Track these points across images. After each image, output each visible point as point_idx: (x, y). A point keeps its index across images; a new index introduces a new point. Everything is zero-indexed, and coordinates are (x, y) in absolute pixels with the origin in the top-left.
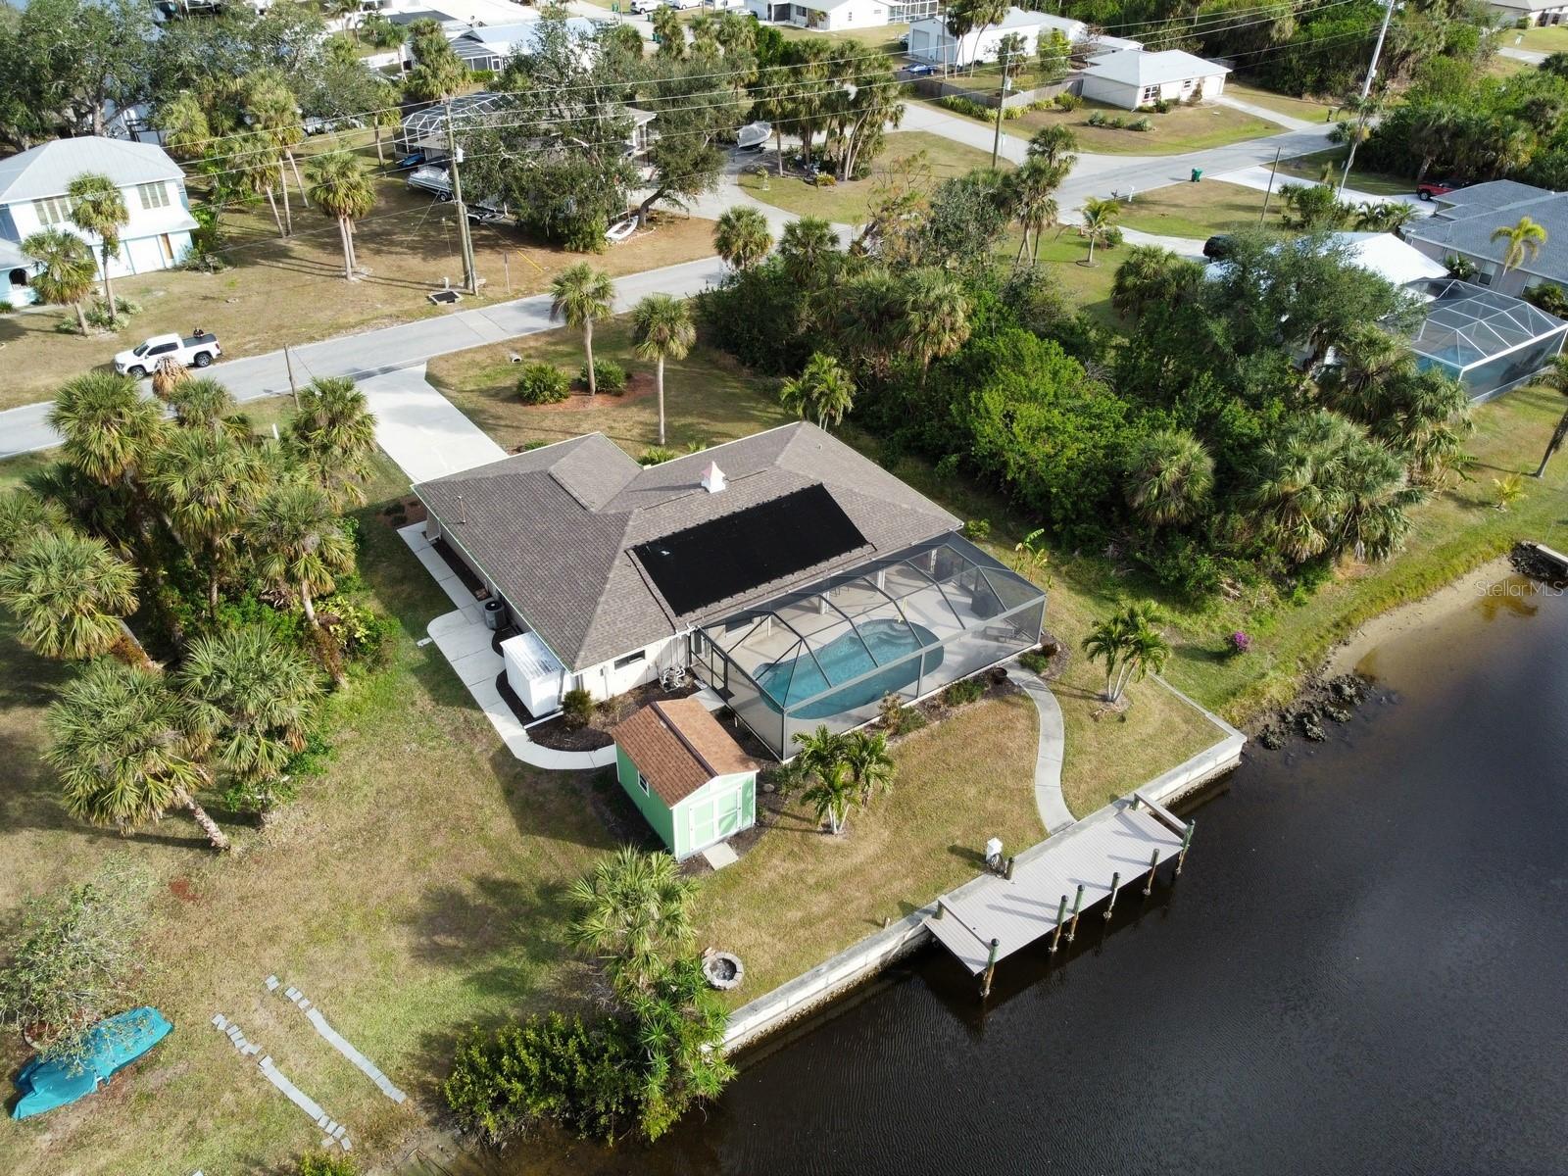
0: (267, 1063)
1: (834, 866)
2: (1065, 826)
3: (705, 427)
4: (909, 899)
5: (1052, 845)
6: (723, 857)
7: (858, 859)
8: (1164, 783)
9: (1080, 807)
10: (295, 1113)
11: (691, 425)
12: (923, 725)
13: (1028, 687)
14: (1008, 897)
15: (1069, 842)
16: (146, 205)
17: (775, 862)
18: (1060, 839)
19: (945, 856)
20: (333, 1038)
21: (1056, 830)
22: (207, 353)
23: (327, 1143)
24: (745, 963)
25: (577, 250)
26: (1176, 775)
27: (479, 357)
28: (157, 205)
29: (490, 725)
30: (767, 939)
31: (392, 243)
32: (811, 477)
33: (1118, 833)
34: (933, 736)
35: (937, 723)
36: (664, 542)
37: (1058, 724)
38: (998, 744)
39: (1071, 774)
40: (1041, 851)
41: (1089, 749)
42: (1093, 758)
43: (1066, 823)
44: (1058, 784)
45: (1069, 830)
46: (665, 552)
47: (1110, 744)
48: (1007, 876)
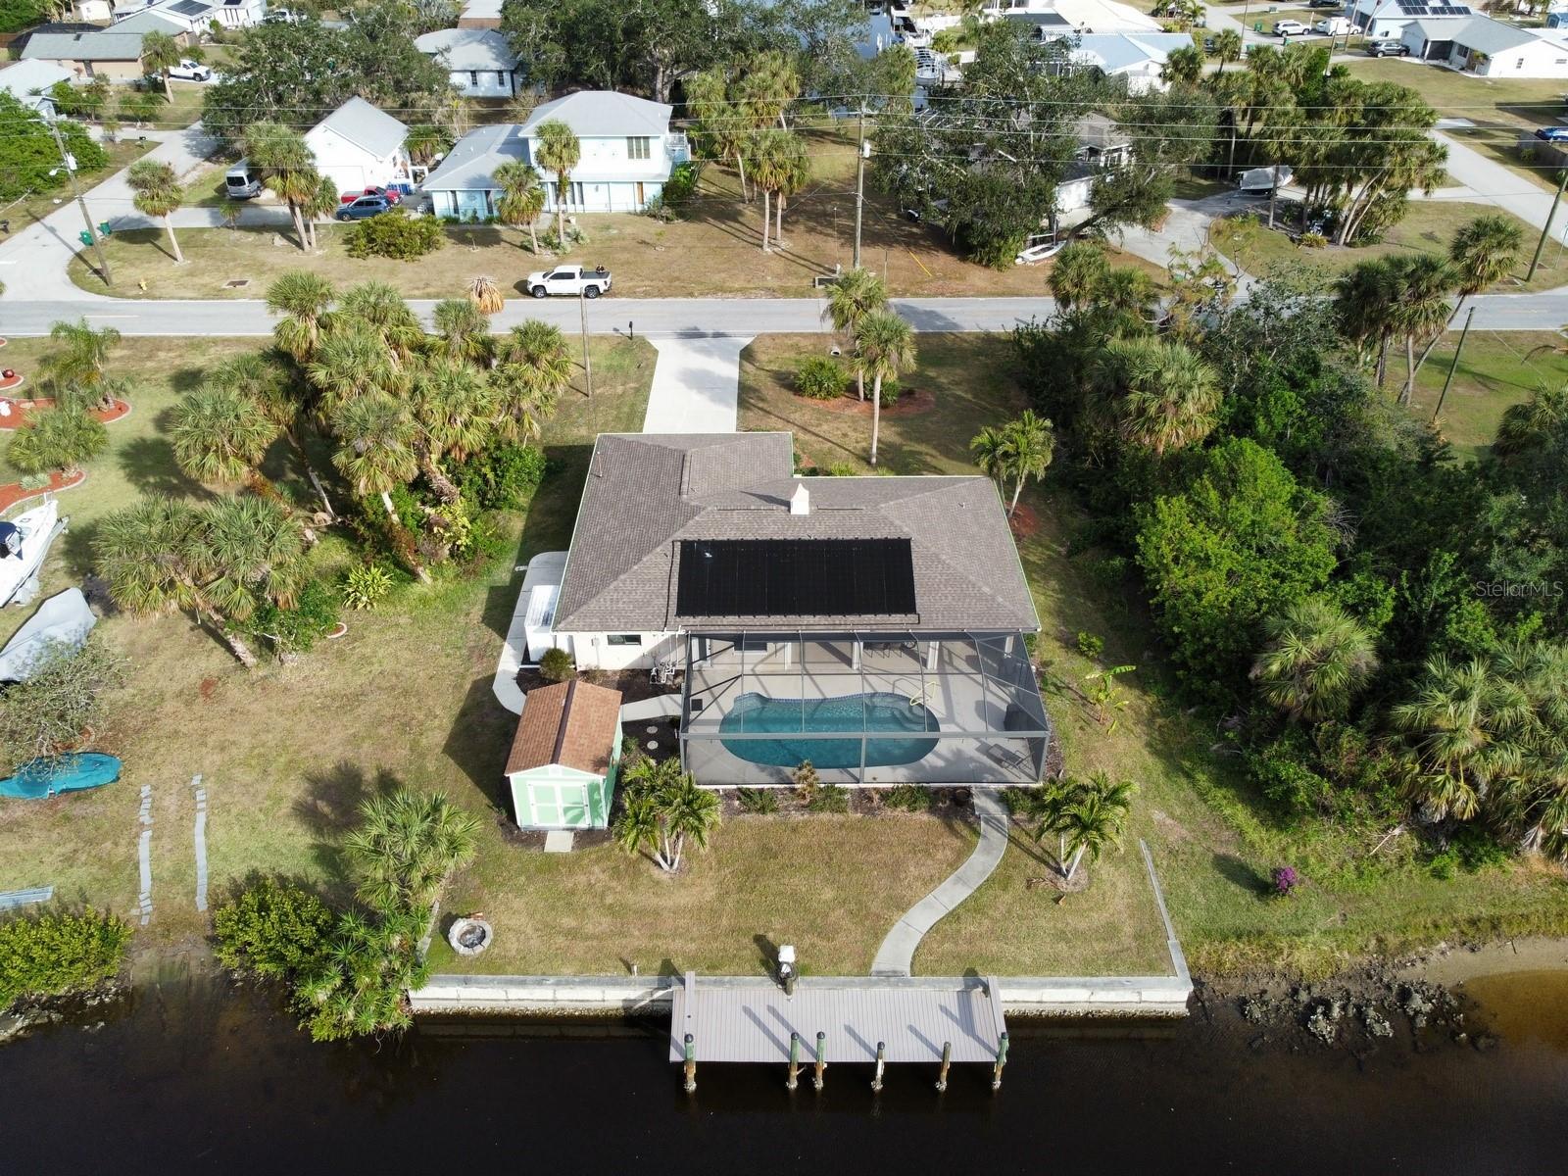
0: (147, 834)
1: (642, 898)
2: (893, 974)
3: (929, 459)
4: (677, 962)
5: (861, 985)
6: (559, 843)
7: (667, 902)
8: (1043, 985)
9: (924, 963)
10: (134, 882)
11: (920, 453)
12: (842, 811)
13: (987, 822)
14: (772, 1010)
15: (883, 992)
16: (631, 155)
17: (596, 869)
18: (876, 984)
19: (747, 941)
20: (200, 840)
21: (879, 973)
22: (596, 287)
23: (134, 912)
24: (494, 942)
25: (980, 262)
26: (1068, 985)
27: (803, 343)
28: (639, 156)
29: (499, 654)
30: (529, 931)
31: (830, 225)
32: (906, 529)
33: (944, 1010)
34: (842, 825)
35: (859, 815)
36: (715, 545)
37: (984, 872)
38: (900, 862)
39: (948, 927)
40: (844, 985)
41: (991, 912)
42: (987, 923)
43: (895, 972)
44: (924, 930)
45: (891, 979)
46: (708, 555)
47: (1020, 918)
48: (787, 990)
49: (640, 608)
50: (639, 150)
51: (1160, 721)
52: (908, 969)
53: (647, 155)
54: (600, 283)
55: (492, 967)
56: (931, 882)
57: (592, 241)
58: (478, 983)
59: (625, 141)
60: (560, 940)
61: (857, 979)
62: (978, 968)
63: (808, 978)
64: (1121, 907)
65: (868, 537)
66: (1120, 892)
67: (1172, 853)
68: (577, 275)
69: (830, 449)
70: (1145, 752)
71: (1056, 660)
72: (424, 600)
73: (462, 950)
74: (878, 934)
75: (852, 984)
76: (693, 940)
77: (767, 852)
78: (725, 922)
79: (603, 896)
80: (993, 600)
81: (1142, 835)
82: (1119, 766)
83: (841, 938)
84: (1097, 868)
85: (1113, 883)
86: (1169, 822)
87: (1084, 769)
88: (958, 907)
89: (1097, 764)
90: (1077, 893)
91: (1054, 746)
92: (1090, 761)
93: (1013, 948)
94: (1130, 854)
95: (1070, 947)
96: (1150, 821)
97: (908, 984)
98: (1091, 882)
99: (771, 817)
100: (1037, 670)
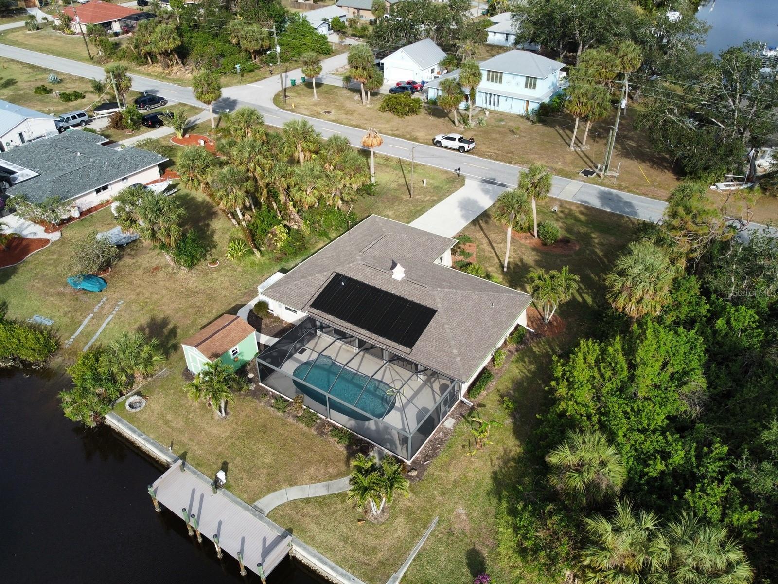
0: (91, 315)
1: (202, 421)
2: (261, 511)
4: (189, 455)
5: (243, 507)
7: (208, 428)
9: (275, 516)
10: (75, 330)
12: (310, 427)
14: (202, 497)
15: (248, 515)
16: (526, 86)
18: (248, 510)
19: (220, 462)
20: (104, 325)
21: (256, 506)
22: (464, 147)
23: (66, 341)
24: (140, 411)
28: (530, 87)
30: (155, 413)
31: (622, 143)
32: (439, 305)
33: (265, 540)
34: (303, 434)
35: (316, 433)
36: (350, 281)
37: (342, 488)
38: (310, 463)
39: (301, 503)
40: (237, 502)
41: (325, 509)
42: (319, 512)
43: (261, 510)
44: (290, 499)
45: (257, 513)
46: (343, 284)
47: (335, 519)
48: (215, 493)
49: (298, 297)
50: (531, 84)
51: (513, 464)
52: (267, 512)
53: (534, 88)
54: (466, 146)
55: (132, 420)
56: (315, 479)
57: (488, 125)
58: (122, 423)
59: (525, 78)
60: (161, 422)
61: (244, 503)
62: (295, 530)
63: (226, 491)
64: (388, 543)
65: (418, 302)
66: (396, 535)
67: (450, 533)
68: (457, 140)
69: (491, 257)
70: (488, 475)
71: (488, 406)
72: (253, 264)
73: (128, 407)
74: (271, 489)
75: (240, 504)
76: (202, 449)
77: (264, 429)
78: (220, 449)
79: (189, 413)
80: (454, 358)
81: (440, 515)
82: (464, 474)
83: (255, 482)
84: (397, 517)
85: (396, 530)
86: (464, 517)
87: (442, 467)
88: (314, 498)
89: (452, 468)
90: (373, 523)
91: (438, 447)
92: (450, 464)
93: (318, 531)
94: (422, 521)
95: (344, 547)
96: (452, 511)
97: (261, 518)
98: (385, 522)
99: (280, 414)
100: (473, 406)
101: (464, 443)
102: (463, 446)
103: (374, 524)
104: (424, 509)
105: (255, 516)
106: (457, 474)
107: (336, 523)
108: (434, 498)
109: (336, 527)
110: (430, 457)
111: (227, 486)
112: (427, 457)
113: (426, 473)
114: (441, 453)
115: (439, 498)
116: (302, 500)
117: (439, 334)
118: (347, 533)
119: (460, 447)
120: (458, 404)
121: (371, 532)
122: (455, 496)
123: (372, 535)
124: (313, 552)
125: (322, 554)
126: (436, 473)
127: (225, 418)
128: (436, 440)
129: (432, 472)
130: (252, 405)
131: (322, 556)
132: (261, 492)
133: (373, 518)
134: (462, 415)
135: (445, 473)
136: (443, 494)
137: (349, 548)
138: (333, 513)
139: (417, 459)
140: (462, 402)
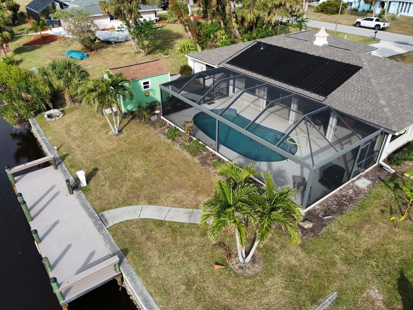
2: (104, 221)
9: (118, 228)
12: (194, 156)
15: (89, 223)
18: (93, 218)
24: (54, 121)
30: (64, 124)
32: (365, 64)
35: (199, 162)
36: (269, 47)
38: (181, 187)
39: (151, 224)
40: (85, 207)
41: (178, 238)
42: (169, 240)
43: (106, 221)
44: (141, 217)
45: (100, 222)
46: (262, 48)
47: (186, 253)
48: (71, 193)
52: (111, 224)
54: (381, 24)
55: (43, 125)
56: (179, 203)
58: (35, 126)
61: (92, 209)
62: (131, 253)
63: (82, 194)
66: (266, 300)
68: (375, 20)
73: (46, 116)
74: (126, 203)
75: (87, 210)
78: (98, 157)
79: (90, 127)
80: (381, 108)
81: (341, 291)
82: (382, 245)
83: (113, 192)
84: (273, 275)
85: (267, 292)
86: (379, 304)
87: (349, 228)
88: (169, 222)
89: (364, 232)
90: (236, 273)
91: (346, 205)
92: (361, 227)
93: (158, 261)
94: (310, 290)
95: (184, 293)
96: (362, 290)
97: (100, 229)
98: (253, 277)
99: (169, 141)
100: (394, 174)
101: (383, 208)
102: (382, 211)
103: (237, 275)
104: (316, 275)
105: (96, 225)
106: (371, 241)
107: (186, 259)
108: (334, 264)
109: (183, 263)
110: (333, 213)
111: (85, 190)
112: (328, 211)
113: (324, 230)
114: (349, 212)
115: (341, 267)
116: (154, 221)
117: (361, 87)
118: (195, 276)
119: (377, 211)
120: (375, 167)
121: (230, 284)
122: (368, 271)
123: (229, 289)
124: (141, 288)
125: (151, 294)
126: (340, 233)
127: (117, 135)
128: (343, 196)
129: (334, 230)
130: (147, 130)
131: (150, 298)
132: (115, 203)
133: (237, 267)
134: (380, 179)
135: (354, 236)
136: (347, 261)
137: (191, 296)
138: (186, 246)
139: (314, 210)
140: (381, 166)
